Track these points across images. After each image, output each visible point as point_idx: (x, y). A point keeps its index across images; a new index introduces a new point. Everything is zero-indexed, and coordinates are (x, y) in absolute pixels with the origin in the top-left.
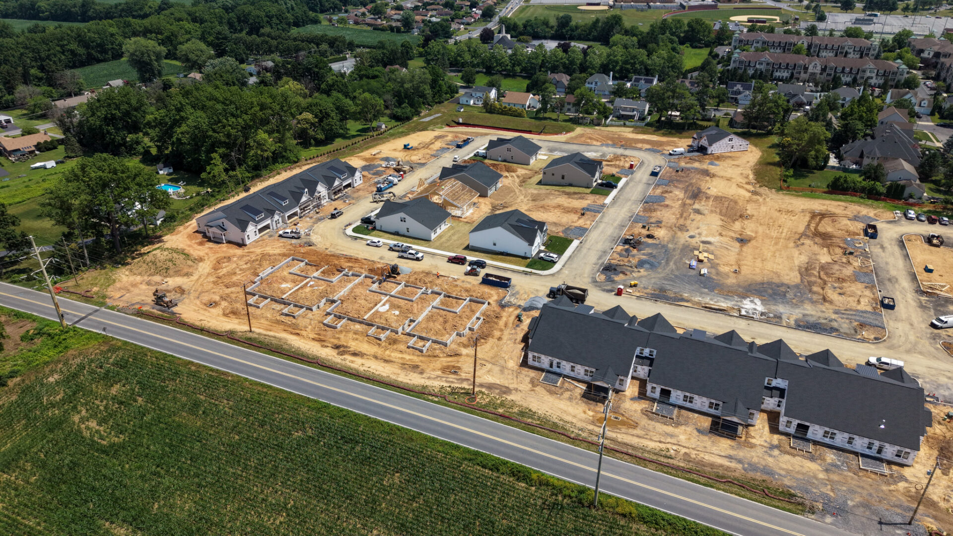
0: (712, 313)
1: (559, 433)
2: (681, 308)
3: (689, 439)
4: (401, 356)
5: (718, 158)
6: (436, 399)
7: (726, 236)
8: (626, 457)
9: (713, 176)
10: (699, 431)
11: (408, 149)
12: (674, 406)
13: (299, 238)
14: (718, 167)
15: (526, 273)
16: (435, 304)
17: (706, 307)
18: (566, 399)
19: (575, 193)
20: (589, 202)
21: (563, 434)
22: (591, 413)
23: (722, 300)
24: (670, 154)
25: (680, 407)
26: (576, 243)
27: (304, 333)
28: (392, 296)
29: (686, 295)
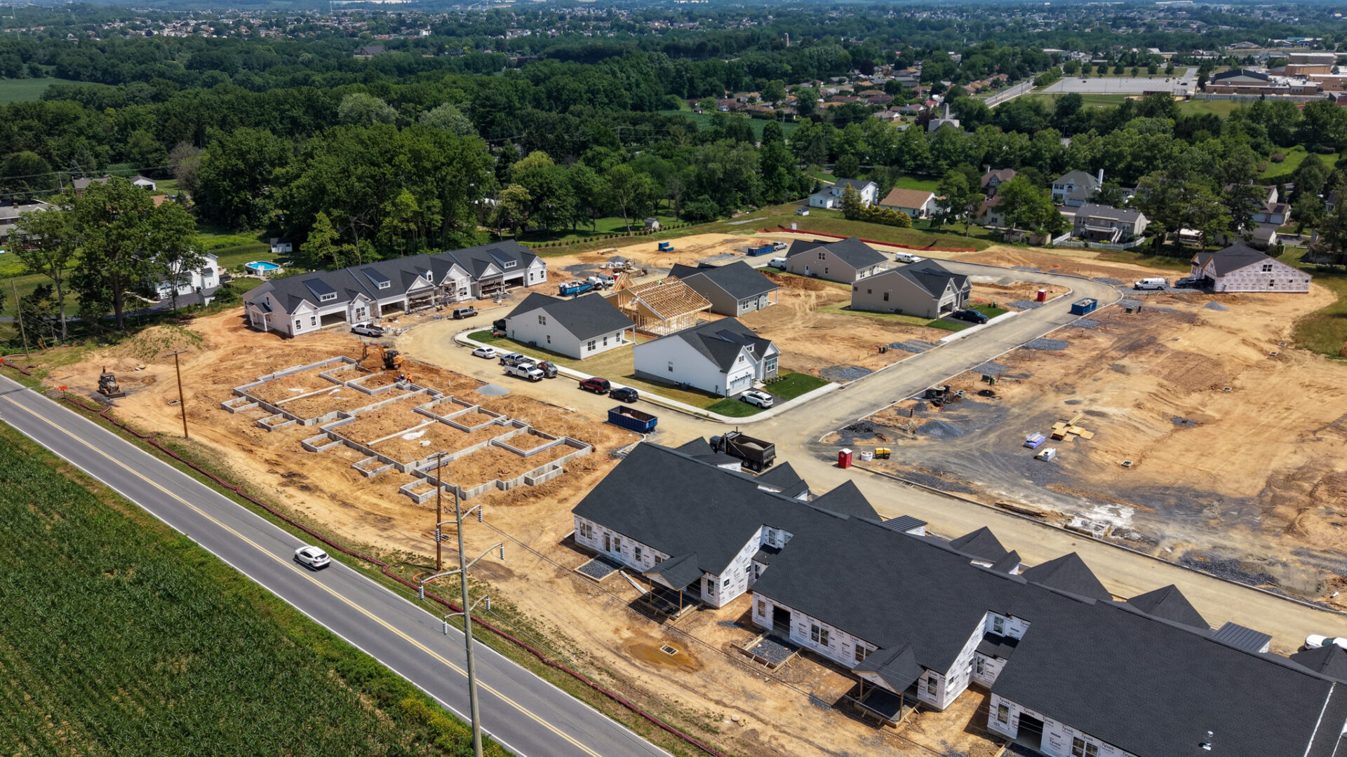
0: (1009, 518)
1: (529, 651)
2: (948, 500)
3: (783, 709)
4: (375, 501)
5: (1234, 299)
6: (367, 566)
7: (1151, 410)
8: (622, 711)
9: (1204, 323)
10: (814, 700)
11: (665, 251)
12: (793, 647)
13: (378, 336)
14: (1222, 313)
15: (698, 417)
16: (499, 439)
17: (1003, 506)
18: (599, 604)
19: (898, 324)
20: (913, 337)
21: (535, 654)
22: (627, 634)
23: (1051, 500)
24: (1137, 288)
25: (806, 653)
26: (833, 386)
27: (260, 451)
28: (441, 421)
29: (979, 484)
